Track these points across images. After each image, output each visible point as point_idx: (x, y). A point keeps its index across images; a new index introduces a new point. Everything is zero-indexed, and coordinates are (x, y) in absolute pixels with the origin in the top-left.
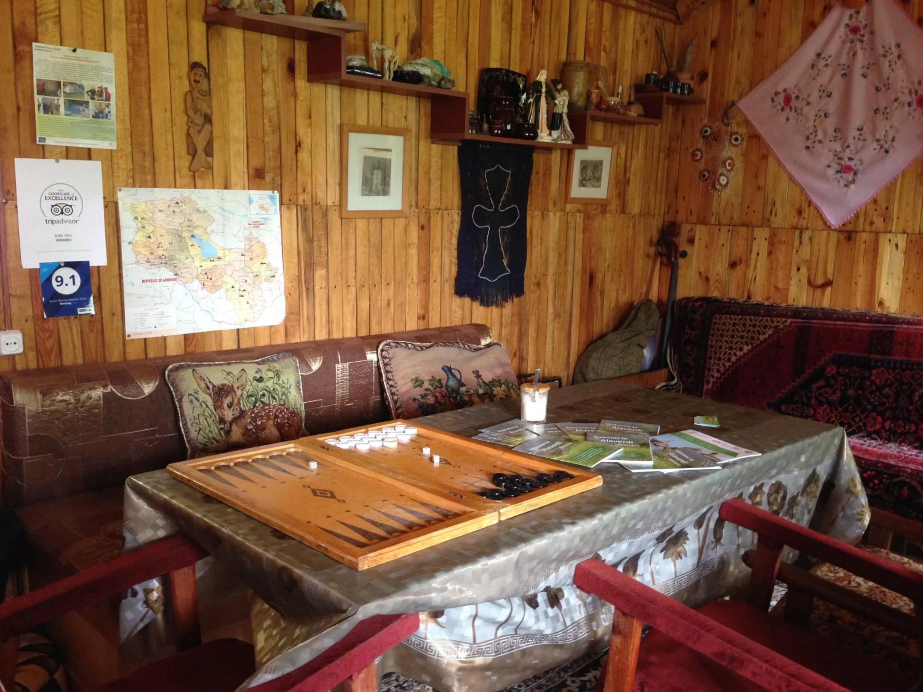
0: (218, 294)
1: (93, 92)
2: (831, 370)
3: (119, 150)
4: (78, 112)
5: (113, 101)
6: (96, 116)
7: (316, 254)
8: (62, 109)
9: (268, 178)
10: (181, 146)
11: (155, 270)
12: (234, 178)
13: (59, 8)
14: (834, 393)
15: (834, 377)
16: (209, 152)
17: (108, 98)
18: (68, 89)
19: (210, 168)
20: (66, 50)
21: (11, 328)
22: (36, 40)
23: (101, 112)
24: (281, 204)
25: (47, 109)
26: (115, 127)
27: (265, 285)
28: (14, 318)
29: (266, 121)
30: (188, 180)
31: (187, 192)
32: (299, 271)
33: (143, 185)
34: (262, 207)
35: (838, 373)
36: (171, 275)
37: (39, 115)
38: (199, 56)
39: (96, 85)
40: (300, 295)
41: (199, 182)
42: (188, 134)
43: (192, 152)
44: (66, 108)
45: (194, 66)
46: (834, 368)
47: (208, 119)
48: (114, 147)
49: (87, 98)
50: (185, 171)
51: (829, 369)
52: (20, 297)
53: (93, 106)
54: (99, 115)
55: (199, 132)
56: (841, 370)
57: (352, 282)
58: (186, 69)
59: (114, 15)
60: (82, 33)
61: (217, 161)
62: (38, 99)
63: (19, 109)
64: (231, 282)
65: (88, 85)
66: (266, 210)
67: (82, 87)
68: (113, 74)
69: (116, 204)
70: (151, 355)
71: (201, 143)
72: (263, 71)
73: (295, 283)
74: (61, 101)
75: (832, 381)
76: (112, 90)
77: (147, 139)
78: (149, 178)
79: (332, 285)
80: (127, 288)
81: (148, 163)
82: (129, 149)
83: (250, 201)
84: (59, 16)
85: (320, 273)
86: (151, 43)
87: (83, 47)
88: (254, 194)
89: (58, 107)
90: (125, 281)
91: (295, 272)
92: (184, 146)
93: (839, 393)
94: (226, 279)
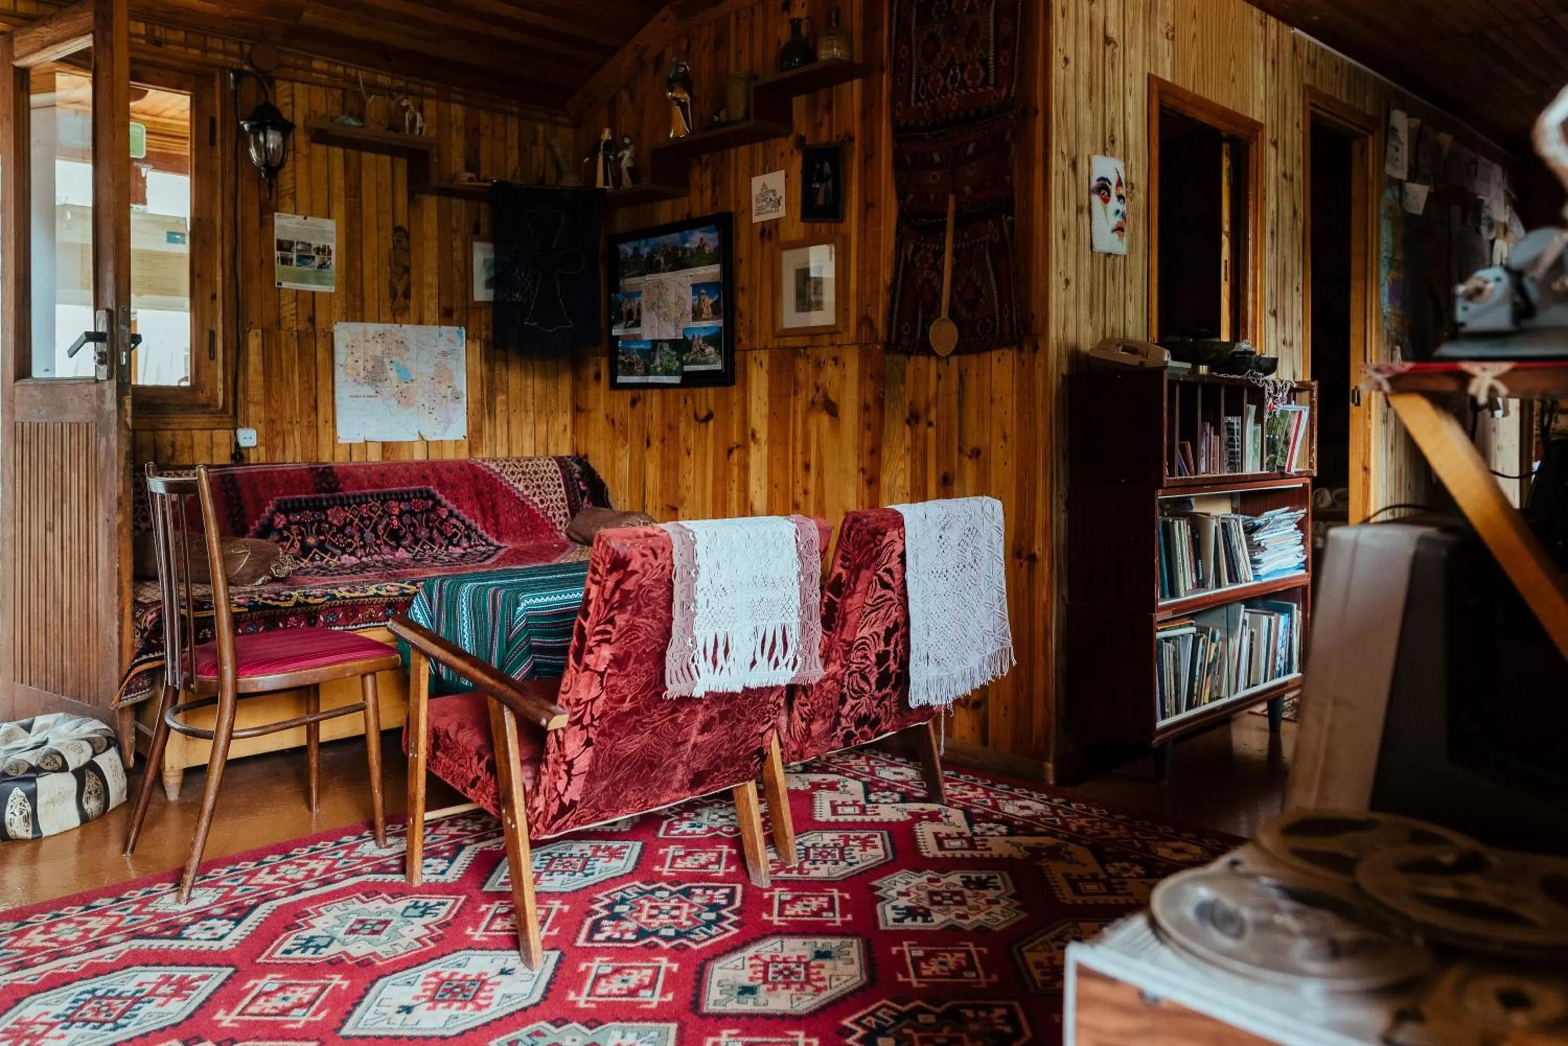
0: (411, 410)
1: (318, 250)
2: (280, 520)
3: (336, 293)
4: (305, 264)
5: (333, 256)
6: (320, 267)
7: (497, 381)
8: (294, 262)
9: (456, 316)
10: (386, 292)
11: (360, 388)
12: (427, 316)
13: (295, 187)
14: (292, 545)
15: (285, 527)
16: (407, 295)
17: (330, 253)
18: (299, 247)
19: (407, 308)
20: (299, 218)
21: (248, 426)
22: (277, 211)
23: (325, 263)
24: (467, 338)
25: (285, 261)
26: (334, 275)
27: (451, 405)
28: (251, 419)
29: (455, 271)
30: (389, 317)
31: (388, 326)
32: (482, 395)
33: (354, 320)
34: (449, 340)
35: (289, 522)
36: (372, 392)
37: (278, 266)
38: (401, 221)
39: (321, 244)
40: (482, 416)
41: (398, 318)
42: (391, 282)
43: (394, 296)
44: (298, 261)
45: (397, 229)
46: (282, 516)
47: (407, 270)
48: (333, 290)
49: (313, 254)
50: (387, 310)
51: (278, 520)
52: (256, 403)
53: (318, 260)
54: (323, 266)
55: (399, 280)
56: (291, 518)
57: (530, 407)
58: (390, 231)
59: (336, 191)
60: (311, 206)
61: (413, 303)
62: (277, 254)
63: (262, 262)
64: (423, 401)
65: (315, 244)
66: (454, 342)
67: (310, 245)
68: (334, 236)
69: (332, 334)
70: (355, 458)
71: (400, 289)
72: (453, 231)
73: (478, 406)
74: (294, 256)
75: (285, 533)
76: (333, 247)
77: (358, 285)
78: (359, 314)
79: (511, 409)
80: (338, 402)
81: (358, 303)
82: (344, 293)
83: (440, 335)
84: (295, 193)
85: (501, 398)
86: (364, 213)
87: (312, 215)
88: (444, 329)
89: (291, 260)
90: (337, 395)
91: (478, 395)
92: (388, 292)
93: (297, 545)
94: (417, 398)
